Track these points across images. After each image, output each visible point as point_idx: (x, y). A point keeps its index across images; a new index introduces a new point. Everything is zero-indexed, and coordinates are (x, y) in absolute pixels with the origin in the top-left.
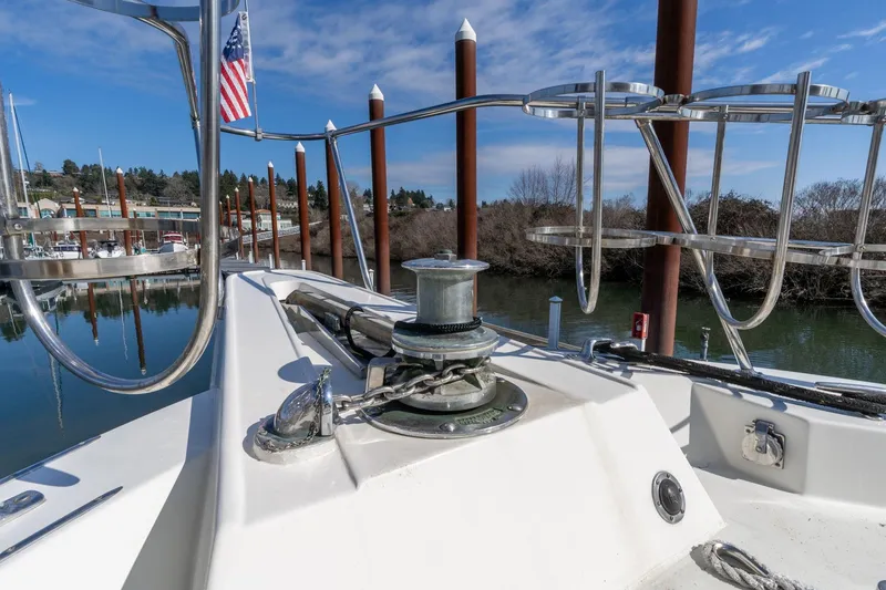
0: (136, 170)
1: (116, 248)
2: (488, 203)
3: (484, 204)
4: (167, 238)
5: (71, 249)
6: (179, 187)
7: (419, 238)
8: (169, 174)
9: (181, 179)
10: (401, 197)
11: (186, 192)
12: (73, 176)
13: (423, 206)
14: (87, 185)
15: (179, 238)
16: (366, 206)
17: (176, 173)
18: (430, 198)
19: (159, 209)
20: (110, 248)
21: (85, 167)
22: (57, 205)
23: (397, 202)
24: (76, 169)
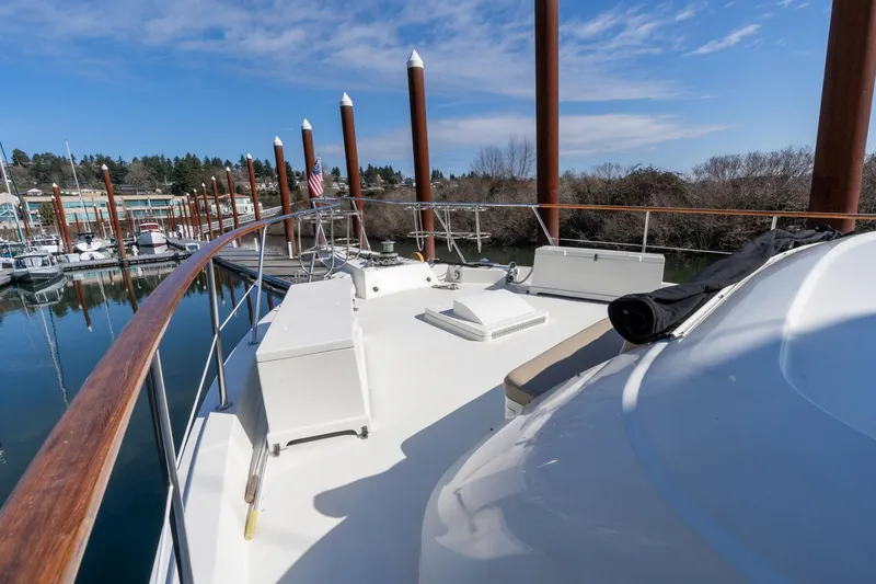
0: (91, 157)
1: (94, 240)
2: (456, 176)
3: (452, 177)
4: (144, 227)
5: (49, 243)
6: (141, 174)
7: (389, 215)
8: (128, 160)
9: (142, 165)
10: (371, 174)
11: (149, 179)
12: (25, 166)
13: (392, 182)
14: (42, 174)
15: (156, 227)
16: (335, 185)
17: (135, 159)
18: (399, 174)
19: (126, 197)
20: (89, 240)
21: (36, 156)
22: (17, 199)
23: (366, 180)
24: (27, 159)
